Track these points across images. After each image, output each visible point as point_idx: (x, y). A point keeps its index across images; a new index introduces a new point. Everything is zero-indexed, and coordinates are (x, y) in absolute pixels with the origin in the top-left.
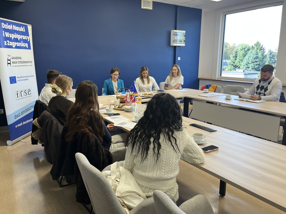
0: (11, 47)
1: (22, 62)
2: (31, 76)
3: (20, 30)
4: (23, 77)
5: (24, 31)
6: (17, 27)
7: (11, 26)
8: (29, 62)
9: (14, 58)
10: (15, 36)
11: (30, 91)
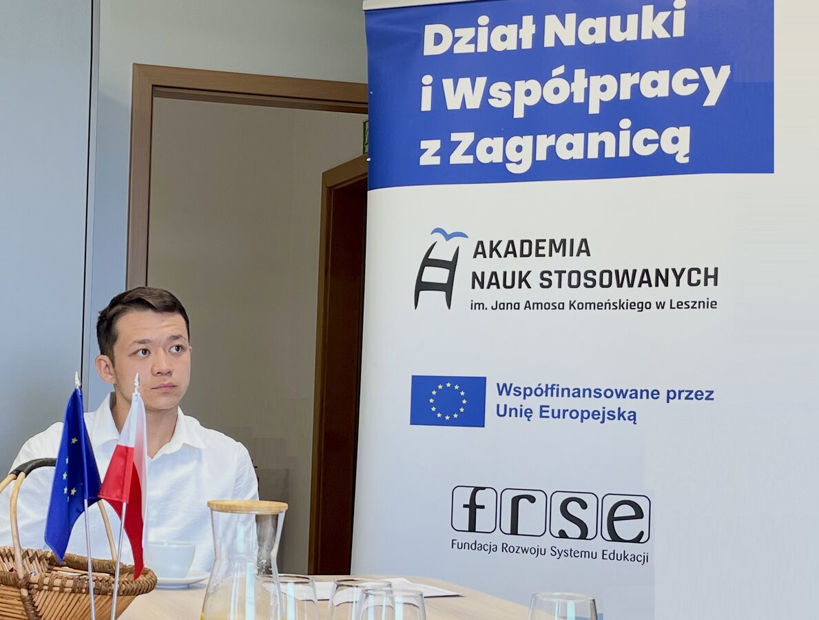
1: (589, 279)
2: (672, 395)
3: (617, 36)
4: (578, 393)
5: (668, 36)
6: (588, 23)
7: (520, 27)
8: (678, 278)
9: (502, 249)
10: (556, 90)
11: (639, 514)
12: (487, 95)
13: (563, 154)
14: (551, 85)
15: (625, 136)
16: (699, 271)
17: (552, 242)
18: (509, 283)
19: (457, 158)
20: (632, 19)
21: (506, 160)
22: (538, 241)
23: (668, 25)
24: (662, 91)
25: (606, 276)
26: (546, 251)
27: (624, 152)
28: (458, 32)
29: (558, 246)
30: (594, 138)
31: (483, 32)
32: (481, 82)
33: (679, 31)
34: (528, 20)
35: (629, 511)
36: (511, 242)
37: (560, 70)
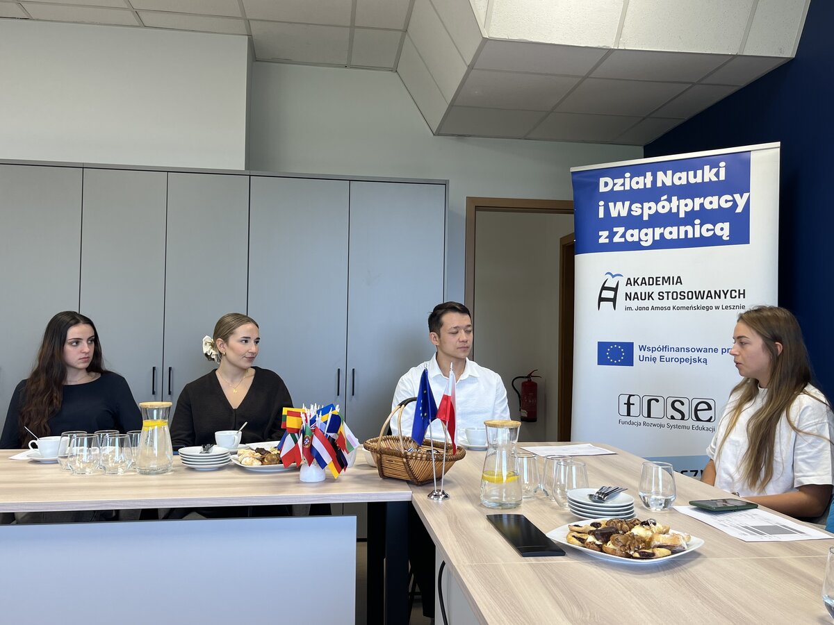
0: (636, 246)
3: (692, 181)
4: (678, 350)
5: (716, 179)
6: (678, 175)
7: (645, 178)
8: (725, 295)
9: (639, 282)
10: (663, 207)
11: (710, 408)
12: (630, 210)
13: (668, 236)
14: (661, 204)
15: (697, 228)
16: (736, 292)
17: (664, 278)
18: (643, 298)
19: (617, 239)
20: (699, 172)
21: (640, 240)
22: (657, 278)
23: (717, 175)
24: (715, 206)
25: (690, 294)
26: (661, 283)
27: (697, 235)
28: (616, 181)
29: (667, 280)
30: (682, 229)
31: (627, 180)
32: (627, 203)
33: (722, 177)
34: (649, 174)
35: (705, 407)
36: (644, 278)
37: (665, 197)
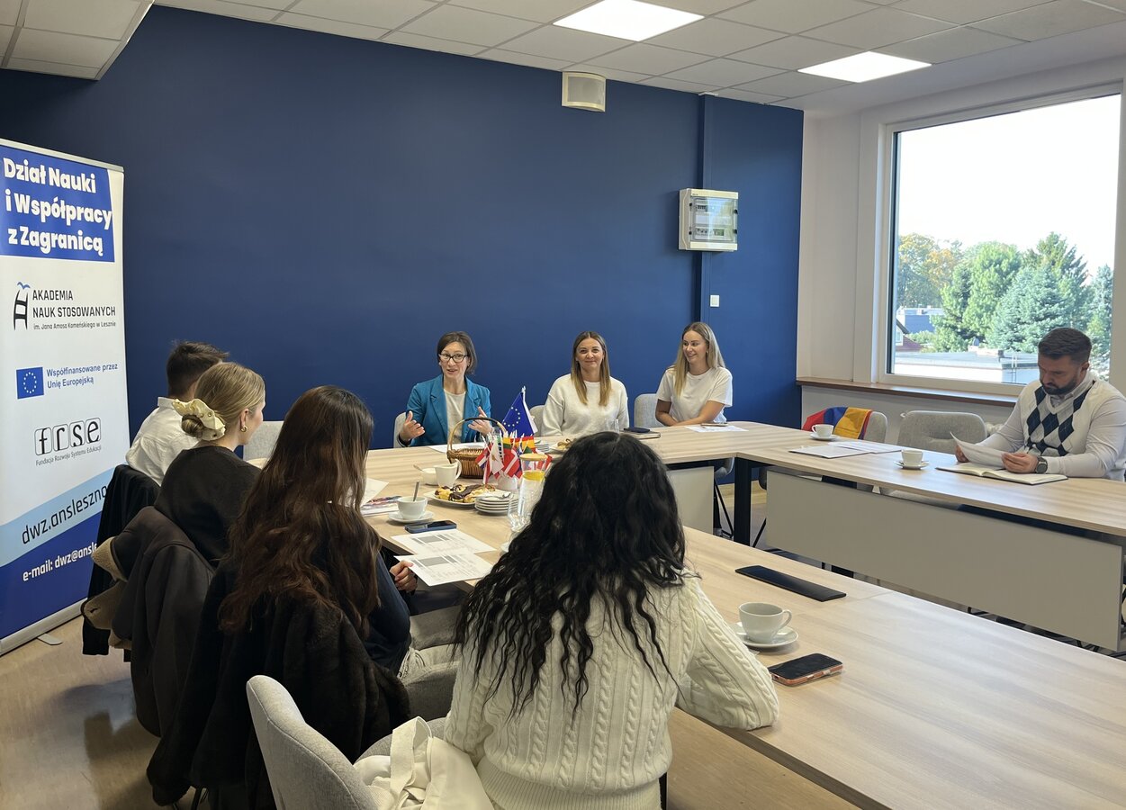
0: (34, 252)
1: (73, 312)
2: (105, 368)
3: (75, 187)
4: (74, 371)
5: (90, 191)
6: (63, 176)
7: (40, 171)
9: (43, 295)
10: (55, 210)
11: (97, 427)
12: (31, 207)
13: (60, 245)
14: (53, 206)
16: (110, 308)
18: (47, 314)
19: (24, 241)
20: (79, 179)
21: (40, 245)
22: (55, 291)
23: (90, 186)
24: (91, 219)
26: (59, 297)
27: (80, 247)
28: (16, 166)
30: (70, 238)
31: (26, 170)
32: (28, 198)
34: (42, 168)
35: (94, 427)
36: (46, 292)
37: (55, 199)
